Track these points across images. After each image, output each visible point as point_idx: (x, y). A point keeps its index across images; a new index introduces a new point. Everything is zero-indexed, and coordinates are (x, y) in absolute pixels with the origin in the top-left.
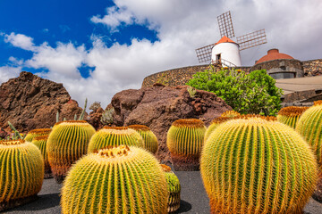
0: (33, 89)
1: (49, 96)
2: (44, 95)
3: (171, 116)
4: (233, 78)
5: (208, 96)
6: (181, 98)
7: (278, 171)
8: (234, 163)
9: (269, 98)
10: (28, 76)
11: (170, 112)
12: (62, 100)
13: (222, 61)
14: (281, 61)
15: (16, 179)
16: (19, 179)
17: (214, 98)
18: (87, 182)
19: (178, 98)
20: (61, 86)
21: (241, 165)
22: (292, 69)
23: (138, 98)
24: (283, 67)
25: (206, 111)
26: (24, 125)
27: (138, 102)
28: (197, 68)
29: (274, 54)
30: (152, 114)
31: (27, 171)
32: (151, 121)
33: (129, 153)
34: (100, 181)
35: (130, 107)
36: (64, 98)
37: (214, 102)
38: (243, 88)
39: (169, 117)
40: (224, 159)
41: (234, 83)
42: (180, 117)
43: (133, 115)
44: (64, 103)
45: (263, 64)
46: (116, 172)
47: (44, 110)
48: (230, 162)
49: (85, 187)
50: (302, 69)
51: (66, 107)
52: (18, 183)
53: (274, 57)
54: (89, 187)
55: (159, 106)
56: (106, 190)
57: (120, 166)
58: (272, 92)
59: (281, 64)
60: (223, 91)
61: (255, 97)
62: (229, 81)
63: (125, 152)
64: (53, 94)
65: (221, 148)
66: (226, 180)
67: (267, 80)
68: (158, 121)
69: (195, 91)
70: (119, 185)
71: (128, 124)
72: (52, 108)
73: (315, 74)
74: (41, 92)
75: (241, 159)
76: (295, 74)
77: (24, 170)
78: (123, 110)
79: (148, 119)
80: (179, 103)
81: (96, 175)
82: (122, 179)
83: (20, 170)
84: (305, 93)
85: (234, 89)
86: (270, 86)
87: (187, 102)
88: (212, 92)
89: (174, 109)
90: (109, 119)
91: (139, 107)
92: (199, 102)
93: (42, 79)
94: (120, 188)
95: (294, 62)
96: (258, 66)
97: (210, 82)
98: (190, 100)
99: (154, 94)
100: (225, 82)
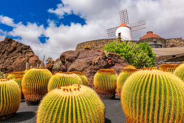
0: (12, 48)
1: (22, 53)
2: (19, 52)
3: (95, 67)
4: (129, 47)
5: (116, 56)
6: (101, 57)
7: (173, 103)
8: (145, 97)
9: (148, 59)
10: (9, 40)
11: (94, 65)
12: (30, 55)
13: (121, 37)
14: (154, 38)
15: (3, 103)
16: (5, 102)
17: (119, 57)
18: (55, 108)
19: (99, 57)
20: (29, 47)
21: (149, 99)
22: (160, 43)
23: (76, 55)
24: (155, 42)
25: (114, 65)
26: (6, 69)
27: (76, 58)
28: (107, 40)
29: (150, 34)
30: (84, 65)
31: (10, 98)
32: (84, 69)
33: (80, 89)
34: (64, 108)
35: (71, 61)
36: (31, 54)
37: (119, 60)
38: (135, 52)
39: (94, 67)
40: (138, 94)
41: (130, 49)
42: (100, 67)
43: (73, 66)
44: (31, 57)
45: (144, 40)
46: (74, 101)
47: (18, 61)
48: (142, 97)
49: (54, 111)
50: (165, 43)
51: (32, 59)
52: (5, 105)
53: (150, 36)
54: (57, 111)
55: (88, 61)
56: (68, 113)
57: (76, 98)
58: (150, 55)
59: (154, 40)
60: (124, 54)
61: (141, 58)
62: (127, 48)
63: (78, 89)
64: (24, 51)
65: (136, 88)
66: (140, 108)
67: (148, 49)
68: (87, 70)
69: (108, 53)
70: (76, 110)
71: (70, 71)
72: (23, 60)
73: (172, 46)
74: (17, 50)
75: (150, 95)
76: (161, 46)
77: (9, 97)
78: (67, 62)
79: (82, 68)
80: (99, 59)
81: (61, 104)
82: (78, 106)
83: (6, 97)
84: (166, 57)
85: (130, 53)
86: (149, 52)
87: (104, 59)
88: (118, 54)
89: (97, 63)
90: (58, 67)
91: (77, 61)
92: (111, 59)
93: (17, 43)
94: (76, 112)
95: (161, 39)
96: (141, 41)
97: (116, 48)
98: (106, 58)
99: (85, 54)
100: (125, 49)
